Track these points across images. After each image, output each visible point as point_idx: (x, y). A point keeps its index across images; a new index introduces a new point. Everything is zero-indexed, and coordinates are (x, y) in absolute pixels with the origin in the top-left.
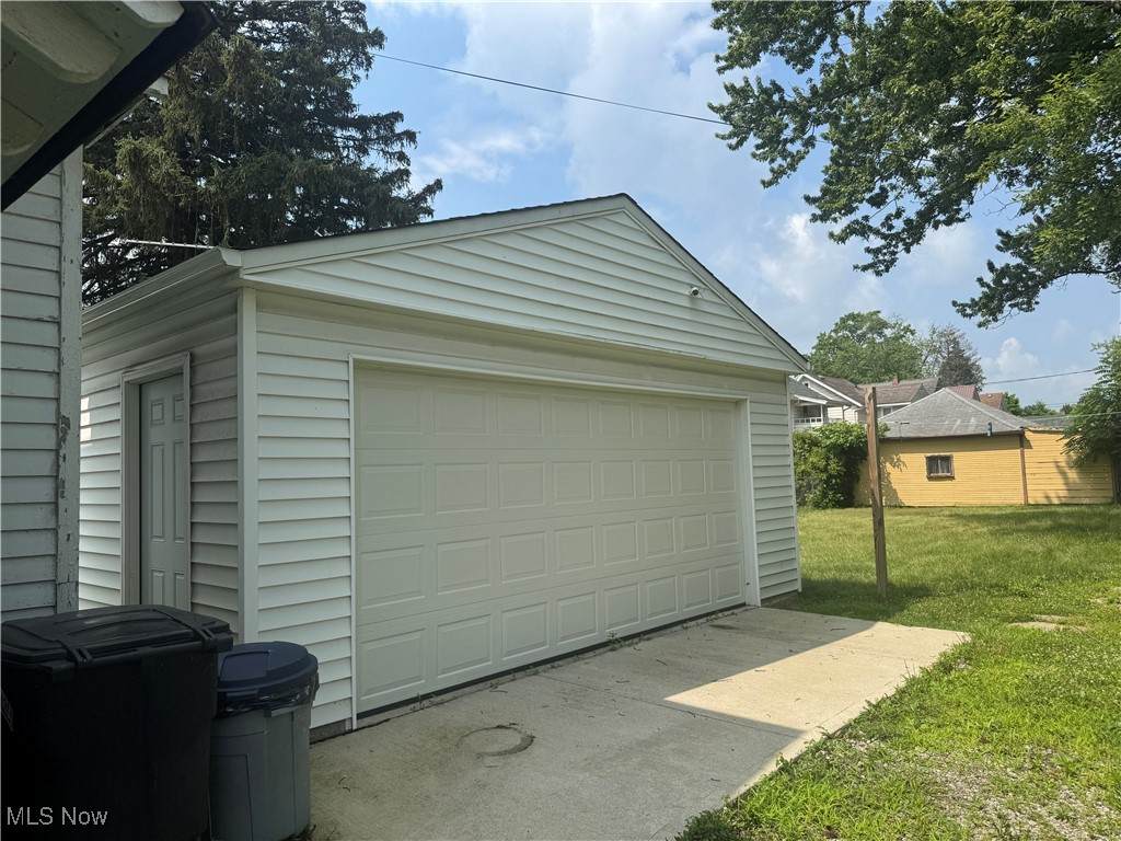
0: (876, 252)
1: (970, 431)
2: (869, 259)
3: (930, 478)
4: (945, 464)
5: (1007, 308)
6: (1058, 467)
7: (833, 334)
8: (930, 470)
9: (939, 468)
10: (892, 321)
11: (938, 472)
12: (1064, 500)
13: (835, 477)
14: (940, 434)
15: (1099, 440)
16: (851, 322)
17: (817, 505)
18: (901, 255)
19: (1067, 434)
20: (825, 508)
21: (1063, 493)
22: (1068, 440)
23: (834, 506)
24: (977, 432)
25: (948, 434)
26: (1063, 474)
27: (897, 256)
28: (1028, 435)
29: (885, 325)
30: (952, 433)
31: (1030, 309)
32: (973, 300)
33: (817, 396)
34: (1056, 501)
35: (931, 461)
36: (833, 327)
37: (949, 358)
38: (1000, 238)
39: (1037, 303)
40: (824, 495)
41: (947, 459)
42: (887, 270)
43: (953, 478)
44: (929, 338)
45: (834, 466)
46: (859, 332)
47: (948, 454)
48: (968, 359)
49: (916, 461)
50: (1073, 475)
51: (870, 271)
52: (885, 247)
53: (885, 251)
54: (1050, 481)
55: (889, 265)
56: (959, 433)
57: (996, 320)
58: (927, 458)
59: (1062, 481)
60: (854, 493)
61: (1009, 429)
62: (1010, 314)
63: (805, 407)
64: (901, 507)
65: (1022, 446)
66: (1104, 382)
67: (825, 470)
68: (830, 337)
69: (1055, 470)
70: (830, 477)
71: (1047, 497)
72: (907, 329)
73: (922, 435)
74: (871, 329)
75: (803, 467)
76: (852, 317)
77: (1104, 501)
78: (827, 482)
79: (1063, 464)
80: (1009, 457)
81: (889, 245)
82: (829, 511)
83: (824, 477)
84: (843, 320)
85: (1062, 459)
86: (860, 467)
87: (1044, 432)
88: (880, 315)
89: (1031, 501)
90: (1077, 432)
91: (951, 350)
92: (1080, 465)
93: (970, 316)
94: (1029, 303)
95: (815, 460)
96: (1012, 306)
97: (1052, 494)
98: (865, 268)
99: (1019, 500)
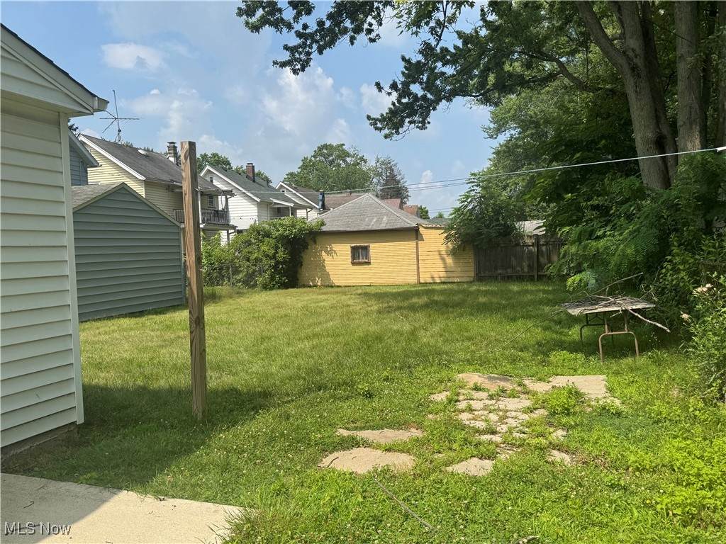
0: (292, 50)
1: (382, 227)
2: (286, 56)
3: (353, 264)
4: (364, 253)
5: (406, 124)
6: (440, 254)
7: (313, 159)
8: (354, 257)
9: (360, 256)
10: (351, 151)
11: (359, 259)
12: (443, 280)
13: (282, 263)
14: (361, 229)
15: (467, 234)
16: (325, 151)
17: (266, 287)
18: (315, 55)
19: (446, 230)
20: (272, 289)
21: (442, 274)
22: (445, 235)
23: (279, 288)
24: (387, 228)
25: (366, 228)
26: (443, 259)
27: (311, 56)
28: (421, 230)
29: (348, 155)
30: (370, 228)
31: (423, 128)
32: (382, 115)
33: (289, 200)
34: (438, 280)
35: (355, 250)
36: (313, 154)
37: (387, 181)
38: (403, 63)
39: (429, 123)
40: (272, 278)
41: (366, 248)
42: (303, 70)
43: (370, 263)
44: (374, 165)
45: (281, 255)
46: (330, 158)
47: (366, 244)
48: (399, 182)
49: (343, 250)
50: (450, 261)
51: (288, 69)
52: (300, 46)
53: (300, 50)
54: (434, 266)
55: (305, 64)
56: (375, 228)
57: (398, 133)
58: (352, 247)
59: (442, 265)
60: (298, 276)
61: (408, 226)
62: (410, 130)
63: (279, 209)
64: (332, 287)
65: (417, 239)
66: (472, 191)
67: (274, 257)
68: (311, 161)
69: (438, 257)
70: (277, 263)
71: (433, 278)
72: (362, 159)
73: (348, 229)
74: (339, 157)
75: (256, 255)
76: (325, 146)
77: (468, 279)
78: (275, 267)
79: (443, 253)
80: (407, 247)
81: (304, 44)
82: (274, 292)
83: (273, 263)
84: (320, 149)
85: (443, 248)
86: (302, 255)
87: (432, 228)
88: (344, 147)
89: (422, 281)
90: (452, 228)
91: (388, 174)
92: (454, 253)
93: (380, 129)
94: (423, 122)
95: (266, 249)
96: (410, 123)
97: (436, 275)
98: (283, 65)
99: (413, 280)
